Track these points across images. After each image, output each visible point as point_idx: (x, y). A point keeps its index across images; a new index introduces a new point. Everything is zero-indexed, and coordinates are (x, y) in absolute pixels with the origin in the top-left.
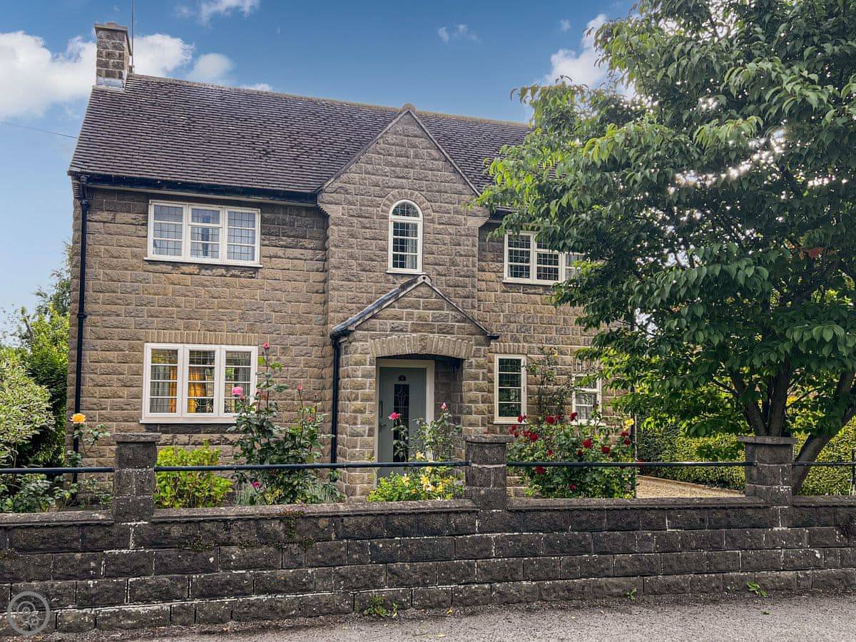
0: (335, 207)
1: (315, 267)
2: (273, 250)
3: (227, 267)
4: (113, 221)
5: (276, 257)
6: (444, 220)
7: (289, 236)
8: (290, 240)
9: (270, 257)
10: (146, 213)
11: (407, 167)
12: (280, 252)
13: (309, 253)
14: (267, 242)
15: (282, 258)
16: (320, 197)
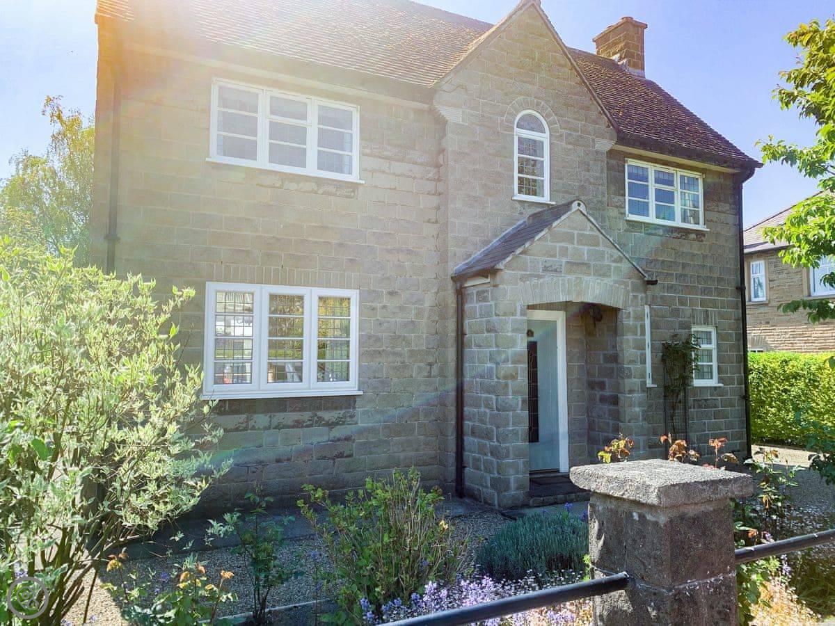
0: (453, 110)
1: (426, 189)
2: (375, 163)
3: (318, 181)
5: (379, 171)
6: (572, 140)
7: (394, 145)
8: (395, 150)
9: (373, 171)
10: (208, 95)
12: (384, 165)
13: (418, 170)
14: (367, 151)
15: (387, 173)
16: (436, 97)
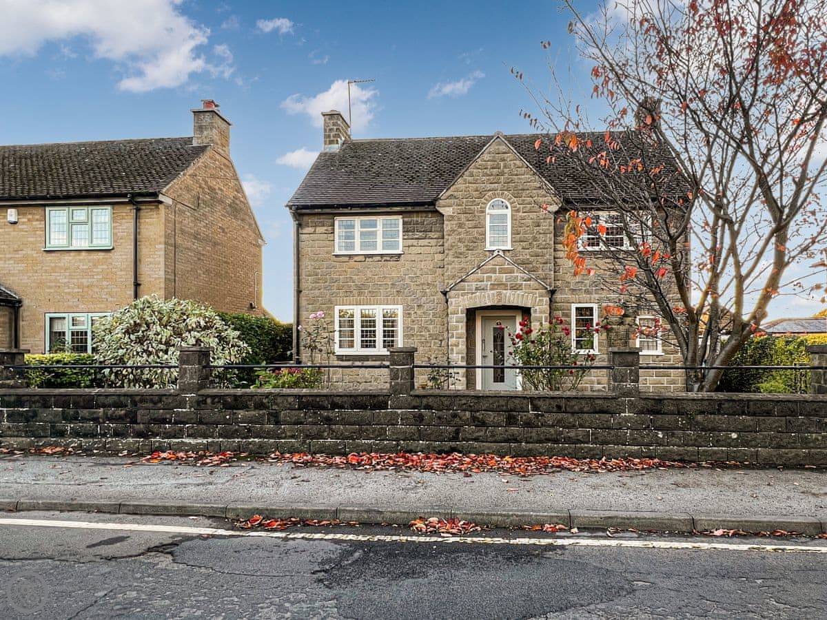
0: (447, 209)
1: (438, 251)
2: (410, 242)
3: (382, 255)
4: (314, 233)
5: (412, 246)
6: (527, 209)
7: (421, 232)
8: (421, 234)
9: (409, 246)
10: (333, 225)
11: (498, 175)
12: (415, 242)
13: (433, 242)
14: (405, 237)
15: (416, 246)
16: (437, 203)
